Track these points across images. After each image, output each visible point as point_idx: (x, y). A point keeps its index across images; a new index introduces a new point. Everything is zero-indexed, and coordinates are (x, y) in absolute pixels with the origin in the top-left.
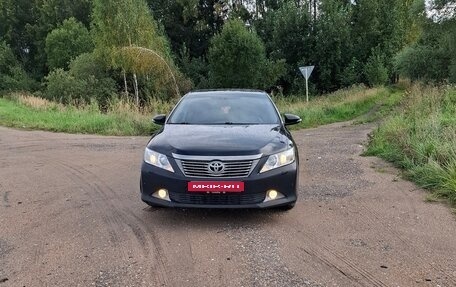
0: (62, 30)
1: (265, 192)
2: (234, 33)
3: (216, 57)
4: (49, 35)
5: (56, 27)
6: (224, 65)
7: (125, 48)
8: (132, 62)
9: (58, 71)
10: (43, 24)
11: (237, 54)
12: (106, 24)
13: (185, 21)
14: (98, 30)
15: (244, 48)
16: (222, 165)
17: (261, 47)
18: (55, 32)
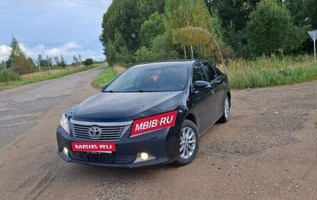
0: (150, 21)
1: (136, 154)
2: (267, 9)
3: (252, 28)
4: (142, 25)
5: (147, 19)
6: (258, 34)
7: (182, 29)
8: (186, 39)
9: (142, 48)
10: (140, 18)
11: (268, 24)
12: (173, 14)
13: (234, 4)
14: (168, 18)
15: (275, 19)
16: (99, 130)
17: (289, 17)
18: (146, 22)
